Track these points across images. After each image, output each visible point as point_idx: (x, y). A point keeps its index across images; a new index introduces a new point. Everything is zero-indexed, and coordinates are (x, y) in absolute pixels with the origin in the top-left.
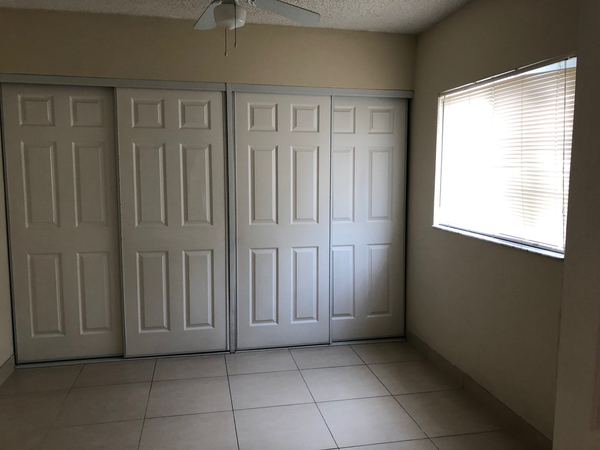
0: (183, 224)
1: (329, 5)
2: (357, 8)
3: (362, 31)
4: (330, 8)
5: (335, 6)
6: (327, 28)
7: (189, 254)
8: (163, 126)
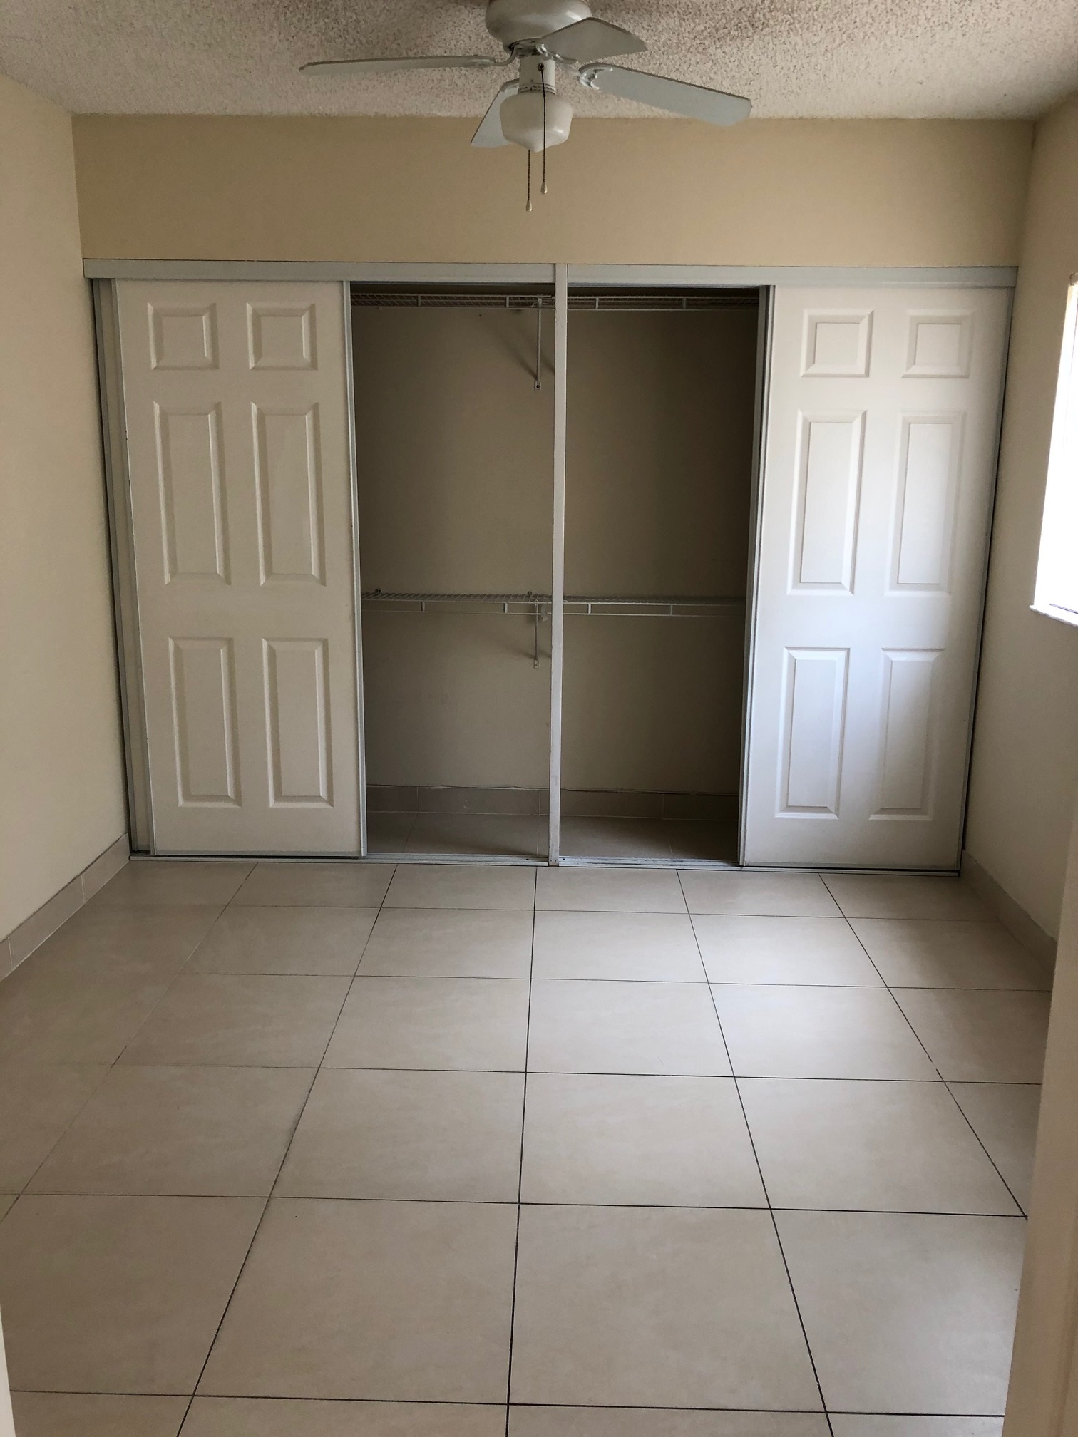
0: (262, 580)
1: (791, 66)
2: (862, 67)
3: (890, 119)
4: (795, 71)
5: (806, 66)
6: (801, 119)
7: (276, 645)
8: (215, 365)
